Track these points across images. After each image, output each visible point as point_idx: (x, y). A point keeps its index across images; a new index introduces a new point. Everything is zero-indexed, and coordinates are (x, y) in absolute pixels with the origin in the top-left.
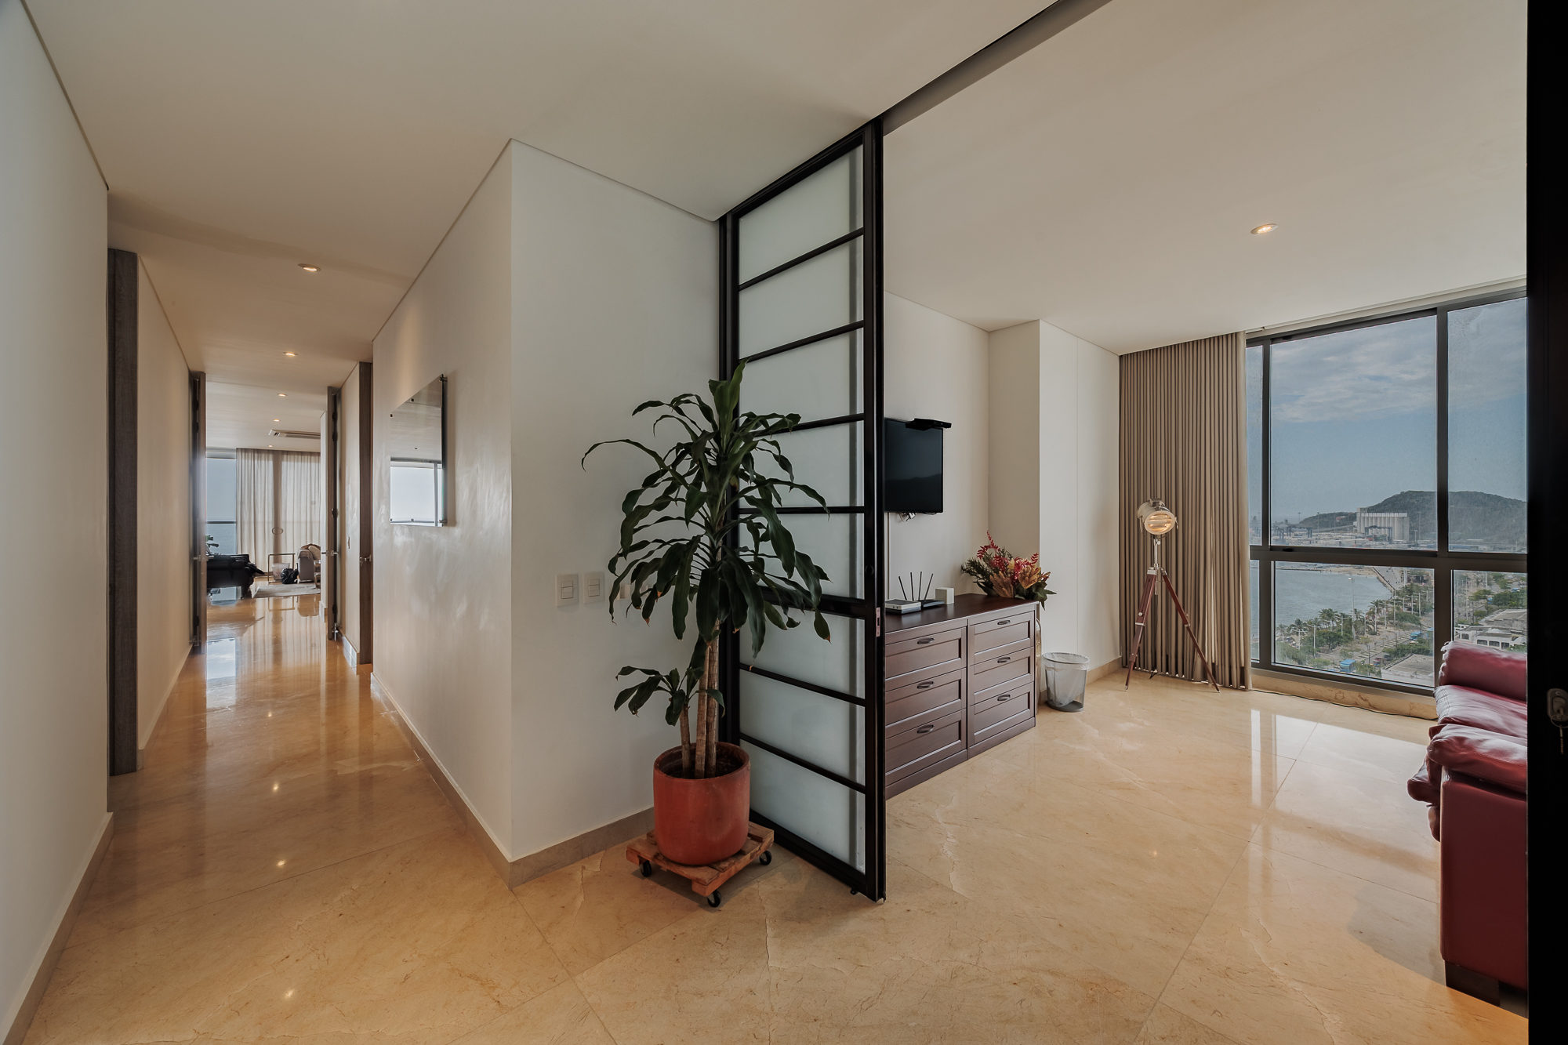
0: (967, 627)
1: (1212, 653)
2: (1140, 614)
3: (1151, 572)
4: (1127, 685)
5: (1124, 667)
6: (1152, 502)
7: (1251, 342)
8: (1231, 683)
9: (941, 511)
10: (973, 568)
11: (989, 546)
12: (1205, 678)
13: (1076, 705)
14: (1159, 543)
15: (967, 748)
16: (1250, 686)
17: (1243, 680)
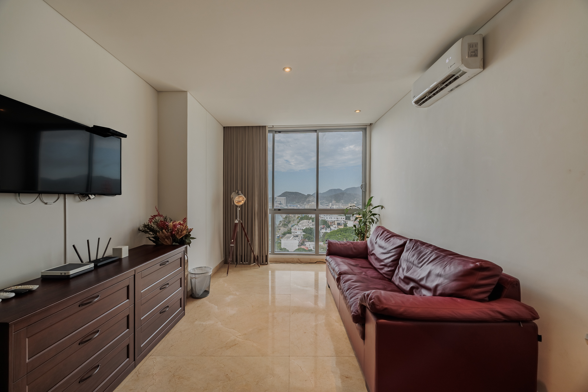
0: (134, 275)
1: (256, 252)
2: (232, 241)
3: (236, 222)
4: (227, 273)
5: (225, 263)
6: (237, 192)
7: (270, 131)
8: (263, 262)
9: (120, 194)
10: (147, 229)
11: (157, 216)
12: (254, 262)
13: (206, 292)
14: (239, 209)
15: (134, 360)
16: (269, 263)
17: (267, 261)
